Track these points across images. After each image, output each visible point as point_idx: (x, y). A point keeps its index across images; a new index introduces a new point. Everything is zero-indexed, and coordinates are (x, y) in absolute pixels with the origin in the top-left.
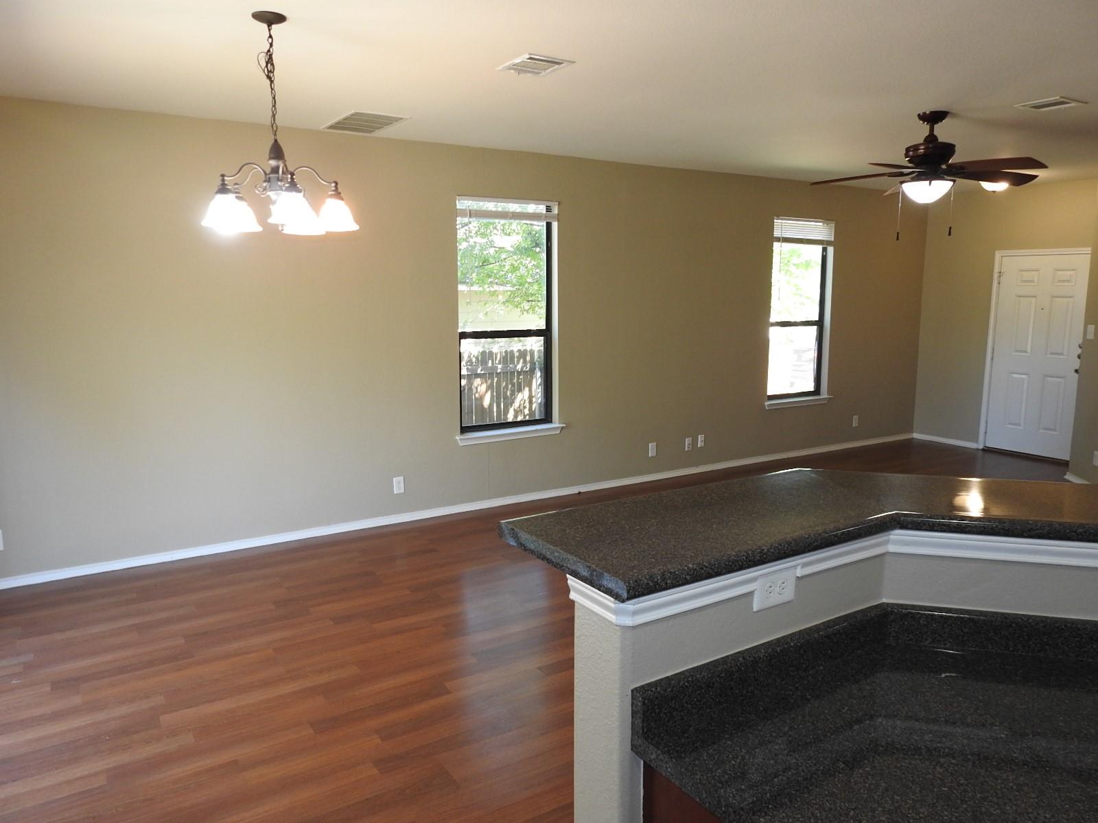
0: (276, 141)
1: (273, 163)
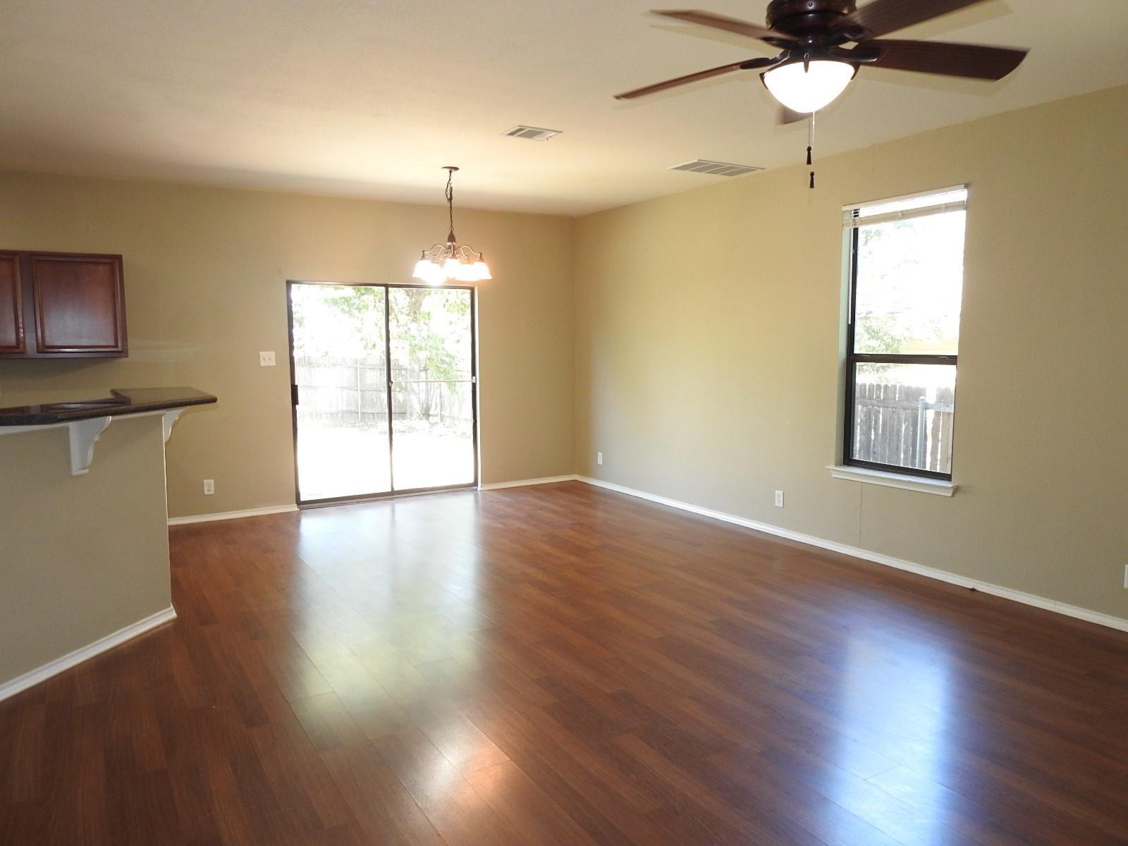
0: (451, 232)
1: (449, 244)
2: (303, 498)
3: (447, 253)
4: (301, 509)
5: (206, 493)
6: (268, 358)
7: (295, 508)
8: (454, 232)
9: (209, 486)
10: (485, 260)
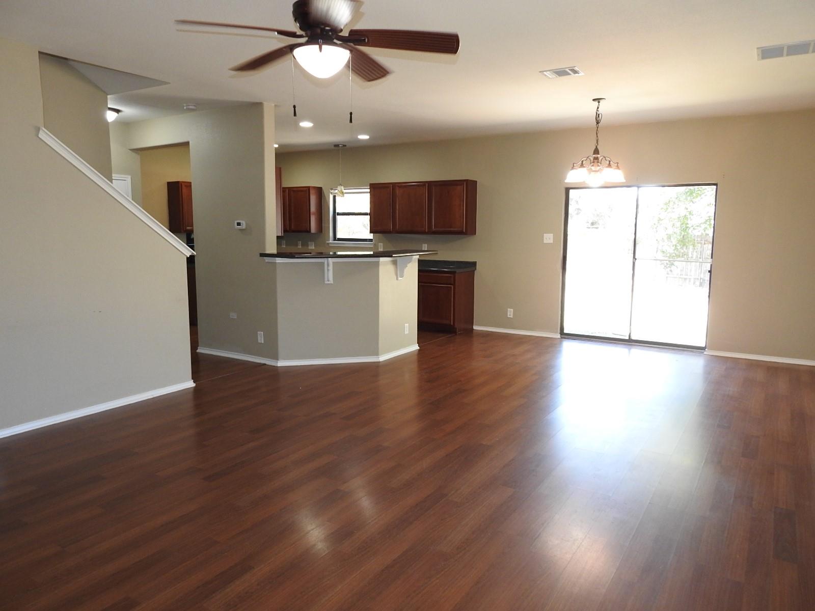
0: (596, 147)
1: (594, 156)
2: (566, 331)
3: (594, 162)
4: (562, 338)
5: (509, 316)
6: (548, 238)
7: (559, 336)
8: (598, 147)
9: (510, 313)
10: (620, 168)
